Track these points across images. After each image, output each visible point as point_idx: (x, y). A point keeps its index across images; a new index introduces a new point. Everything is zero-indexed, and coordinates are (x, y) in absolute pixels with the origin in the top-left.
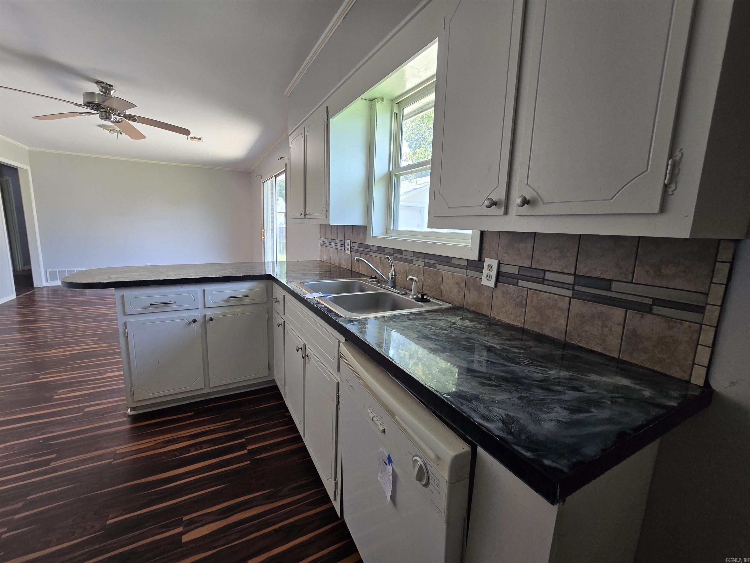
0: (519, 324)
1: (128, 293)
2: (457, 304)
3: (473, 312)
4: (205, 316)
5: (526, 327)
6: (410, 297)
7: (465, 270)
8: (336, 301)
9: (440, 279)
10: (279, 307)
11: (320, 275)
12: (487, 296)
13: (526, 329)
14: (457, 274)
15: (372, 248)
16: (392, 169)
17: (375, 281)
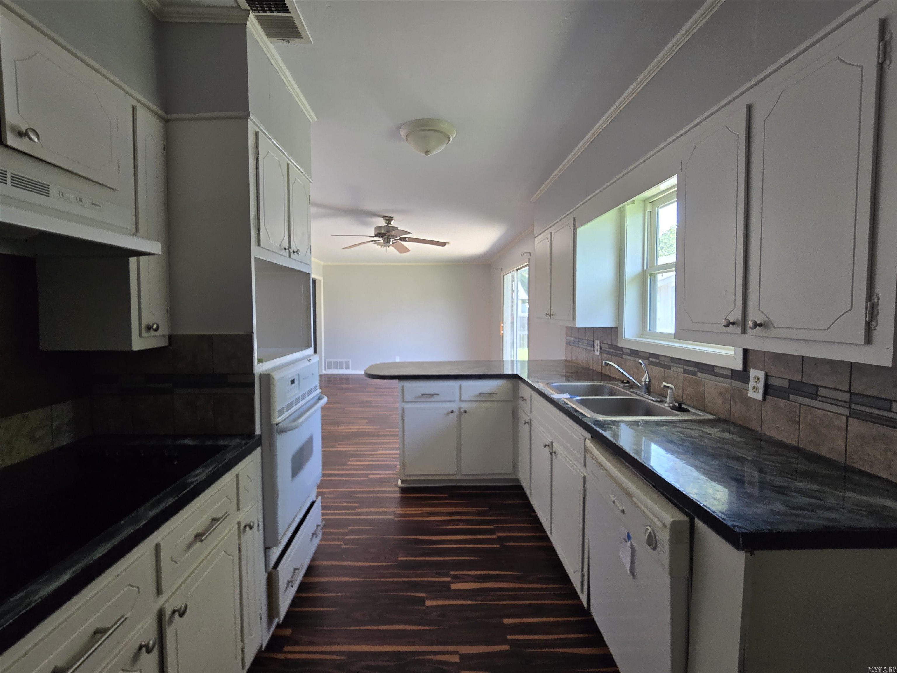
0: (793, 443)
1: (408, 385)
2: (722, 416)
3: (741, 426)
4: (460, 408)
5: (801, 446)
6: (666, 405)
7: (729, 381)
8: (583, 403)
9: (702, 388)
10: (525, 406)
11: (566, 376)
12: (755, 409)
13: (802, 448)
14: (721, 384)
15: (624, 350)
16: (647, 268)
17: (627, 386)
